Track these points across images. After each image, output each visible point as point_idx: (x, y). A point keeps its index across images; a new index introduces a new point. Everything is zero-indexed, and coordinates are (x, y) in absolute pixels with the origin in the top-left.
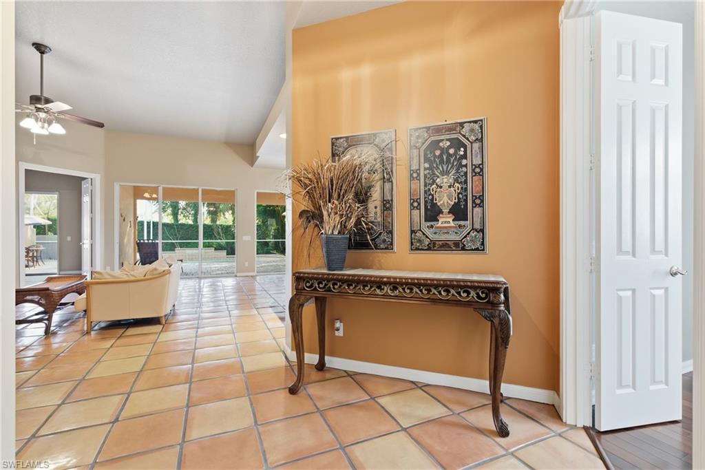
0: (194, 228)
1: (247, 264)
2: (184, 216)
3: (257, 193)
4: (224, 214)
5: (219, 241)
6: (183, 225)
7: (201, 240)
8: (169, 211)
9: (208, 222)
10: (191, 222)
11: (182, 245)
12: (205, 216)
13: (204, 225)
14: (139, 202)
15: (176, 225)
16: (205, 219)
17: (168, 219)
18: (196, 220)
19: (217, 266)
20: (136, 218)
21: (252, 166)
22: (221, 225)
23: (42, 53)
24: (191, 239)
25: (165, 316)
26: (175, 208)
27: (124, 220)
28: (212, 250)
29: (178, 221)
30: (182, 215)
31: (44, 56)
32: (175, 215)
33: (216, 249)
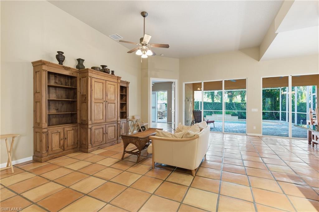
0: (221, 104)
1: (255, 128)
2: (217, 99)
3: (263, 78)
4: (236, 97)
5: (234, 111)
6: (216, 103)
7: (224, 110)
8: (210, 96)
9: (228, 101)
10: (220, 102)
11: (215, 113)
12: (227, 99)
13: (226, 103)
14: (195, 92)
15: (213, 103)
16: (226, 99)
17: (210, 101)
18: (222, 100)
19: (233, 125)
20: (194, 100)
21: (259, 61)
22: (235, 103)
23: (144, 16)
24: (220, 110)
25: (195, 170)
26: (212, 95)
27: (188, 101)
28: (230, 116)
29: (214, 101)
30: (216, 98)
31: (145, 18)
32: (213, 98)
33: (232, 115)
